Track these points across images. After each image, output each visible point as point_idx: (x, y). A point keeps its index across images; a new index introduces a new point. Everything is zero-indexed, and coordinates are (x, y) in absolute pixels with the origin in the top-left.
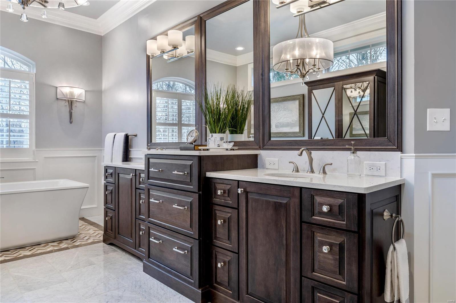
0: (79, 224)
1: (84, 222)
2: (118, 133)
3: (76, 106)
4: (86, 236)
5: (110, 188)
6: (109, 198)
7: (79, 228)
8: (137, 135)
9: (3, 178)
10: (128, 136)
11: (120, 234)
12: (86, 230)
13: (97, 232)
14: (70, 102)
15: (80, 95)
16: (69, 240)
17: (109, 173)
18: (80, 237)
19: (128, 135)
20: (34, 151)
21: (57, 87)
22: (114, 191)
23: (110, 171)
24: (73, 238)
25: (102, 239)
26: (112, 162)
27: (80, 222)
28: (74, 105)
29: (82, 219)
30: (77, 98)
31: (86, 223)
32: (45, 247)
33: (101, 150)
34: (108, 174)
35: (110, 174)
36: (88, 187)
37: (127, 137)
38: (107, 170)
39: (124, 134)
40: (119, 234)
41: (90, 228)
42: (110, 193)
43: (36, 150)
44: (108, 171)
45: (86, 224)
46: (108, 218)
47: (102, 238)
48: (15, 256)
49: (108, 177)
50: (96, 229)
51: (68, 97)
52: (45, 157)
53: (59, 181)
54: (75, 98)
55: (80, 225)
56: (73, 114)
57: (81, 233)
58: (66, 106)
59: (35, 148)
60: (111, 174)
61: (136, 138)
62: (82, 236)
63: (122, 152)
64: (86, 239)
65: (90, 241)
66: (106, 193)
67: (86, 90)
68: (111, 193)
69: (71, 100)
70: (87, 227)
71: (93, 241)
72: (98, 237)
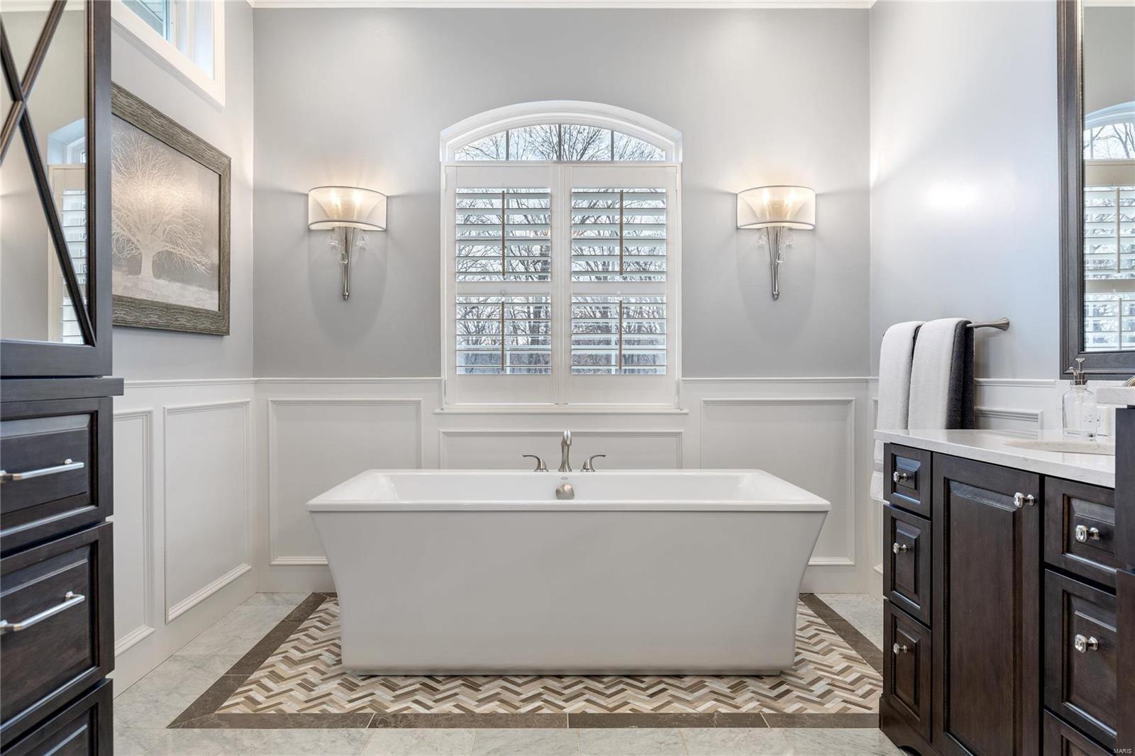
0: (798, 616)
1: (811, 612)
2: (927, 321)
3: (790, 246)
4: (819, 679)
5: (910, 531)
6: (905, 568)
7: (798, 633)
8: (1008, 324)
9: (604, 456)
10: (971, 328)
11: (952, 729)
12: (817, 648)
13: (856, 666)
14: (772, 237)
15: (801, 210)
16: (765, 680)
17: (903, 470)
18: (801, 679)
19: (968, 325)
20: (678, 385)
21: (737, 195)
22: (925, 545)
23: (909, 465)
24: (777, 676)
25: (876, 710)
26: (906, 428)
27: (800, 610)
28: (785, 242)
29: (809, 599)
30: (792, 220)
31: (820, 616)
32: (693, 692)
33: (867, 381)
34: (901, 477)
35: (908, 478)
36: (826, 512)
37: (965, 334)
38: (894, 457)
39: (957, 322)
40: (947, 728)
41: (831, 644)
42: (907, 549)
43: (683, 380)
44: (899, 465)
45: (820, 621)
46: (901, 646)
47: (874, 705)
48: (611, 706)
49: (898, 486)
50: (853, 653)
51: (768, 219)
52: (705, 402)
53: (740, 474)
54: (788, 219)
55: (801, 622)
56: (780, 269)
57: (803, 660)
58: (761, 247)
59: (680, 377)
60: (915, 477)
61: (1003, 335)
62: (807, 673)
63: (947, 391)
64: (819, 693)
65: (833, 707)
66: (892, 548)
67: (817, 193)
68: (915, 549)
69: (774, 227)
70: (823, 636)
71: (845, 708)
72: (860, 692)
